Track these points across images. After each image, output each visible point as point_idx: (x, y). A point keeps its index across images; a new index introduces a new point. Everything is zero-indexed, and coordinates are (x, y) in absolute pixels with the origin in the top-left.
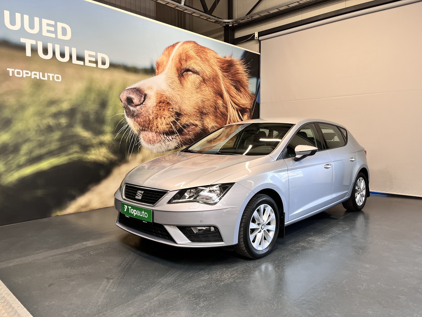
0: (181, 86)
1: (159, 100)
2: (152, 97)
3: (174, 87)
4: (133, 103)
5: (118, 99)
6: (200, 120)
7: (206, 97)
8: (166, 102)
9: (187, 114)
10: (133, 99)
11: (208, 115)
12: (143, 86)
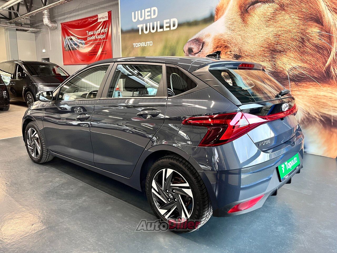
0: (243, 25)
1: (216, 45)
2: (210, 44)
3: (235, 27)
4: (193, 52)
5: (182, 51)
6: (270, 60)
7: (283, 29)
8: (224, 45)
9: (250, 55)
10: (193, 48)
11: (286, 52)
12: (202, 35)
